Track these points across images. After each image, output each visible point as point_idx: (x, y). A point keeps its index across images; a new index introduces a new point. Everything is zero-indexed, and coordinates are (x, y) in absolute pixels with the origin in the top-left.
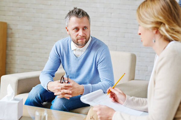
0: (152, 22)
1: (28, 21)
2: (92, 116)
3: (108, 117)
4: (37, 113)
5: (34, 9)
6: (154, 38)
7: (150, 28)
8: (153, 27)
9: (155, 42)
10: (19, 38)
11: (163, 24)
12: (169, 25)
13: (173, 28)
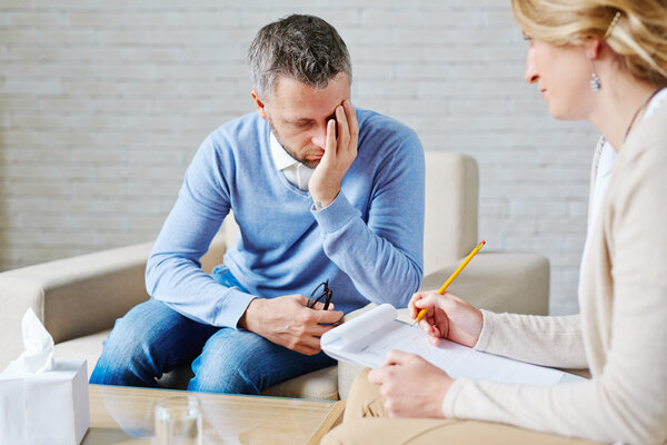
0: (580, 14)
1: (45, 61)
2: (366, 404)
3: (424, 405)
4: (163, 414)
5: (63, 11)
6: (594, 75)
7: (573, 34)
8: (583, 32)
9: (599, 86)
10: (14, 128)
11: (618, 14)
12: (639, 13)
13: (657, 22)
